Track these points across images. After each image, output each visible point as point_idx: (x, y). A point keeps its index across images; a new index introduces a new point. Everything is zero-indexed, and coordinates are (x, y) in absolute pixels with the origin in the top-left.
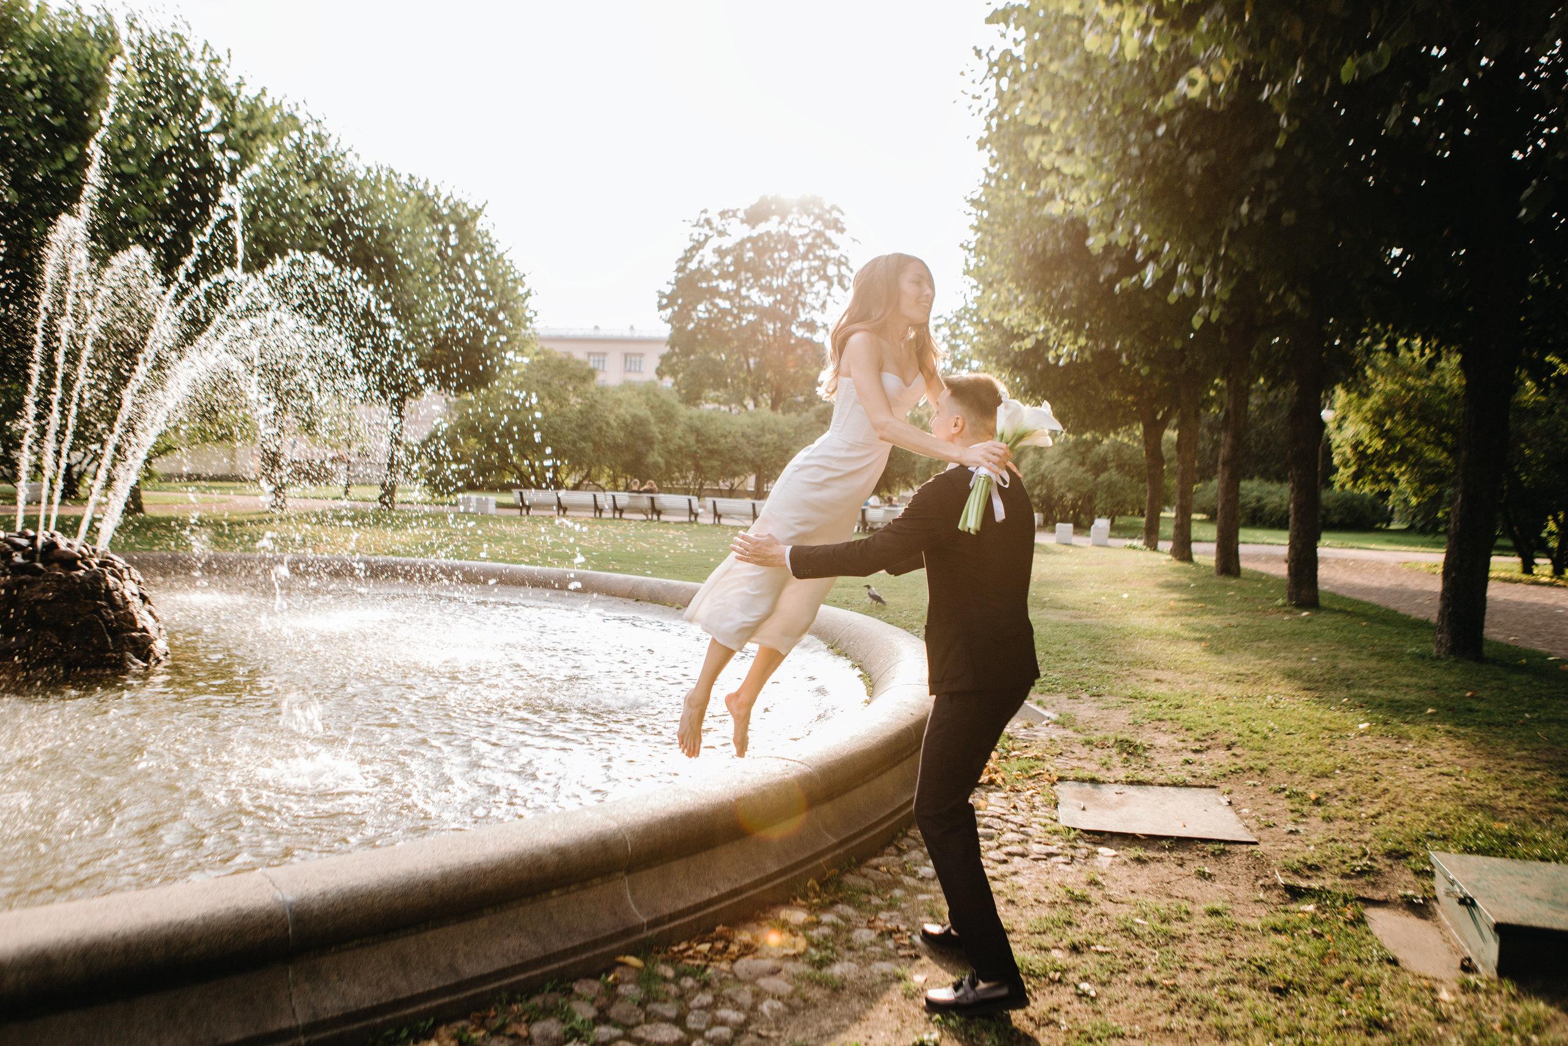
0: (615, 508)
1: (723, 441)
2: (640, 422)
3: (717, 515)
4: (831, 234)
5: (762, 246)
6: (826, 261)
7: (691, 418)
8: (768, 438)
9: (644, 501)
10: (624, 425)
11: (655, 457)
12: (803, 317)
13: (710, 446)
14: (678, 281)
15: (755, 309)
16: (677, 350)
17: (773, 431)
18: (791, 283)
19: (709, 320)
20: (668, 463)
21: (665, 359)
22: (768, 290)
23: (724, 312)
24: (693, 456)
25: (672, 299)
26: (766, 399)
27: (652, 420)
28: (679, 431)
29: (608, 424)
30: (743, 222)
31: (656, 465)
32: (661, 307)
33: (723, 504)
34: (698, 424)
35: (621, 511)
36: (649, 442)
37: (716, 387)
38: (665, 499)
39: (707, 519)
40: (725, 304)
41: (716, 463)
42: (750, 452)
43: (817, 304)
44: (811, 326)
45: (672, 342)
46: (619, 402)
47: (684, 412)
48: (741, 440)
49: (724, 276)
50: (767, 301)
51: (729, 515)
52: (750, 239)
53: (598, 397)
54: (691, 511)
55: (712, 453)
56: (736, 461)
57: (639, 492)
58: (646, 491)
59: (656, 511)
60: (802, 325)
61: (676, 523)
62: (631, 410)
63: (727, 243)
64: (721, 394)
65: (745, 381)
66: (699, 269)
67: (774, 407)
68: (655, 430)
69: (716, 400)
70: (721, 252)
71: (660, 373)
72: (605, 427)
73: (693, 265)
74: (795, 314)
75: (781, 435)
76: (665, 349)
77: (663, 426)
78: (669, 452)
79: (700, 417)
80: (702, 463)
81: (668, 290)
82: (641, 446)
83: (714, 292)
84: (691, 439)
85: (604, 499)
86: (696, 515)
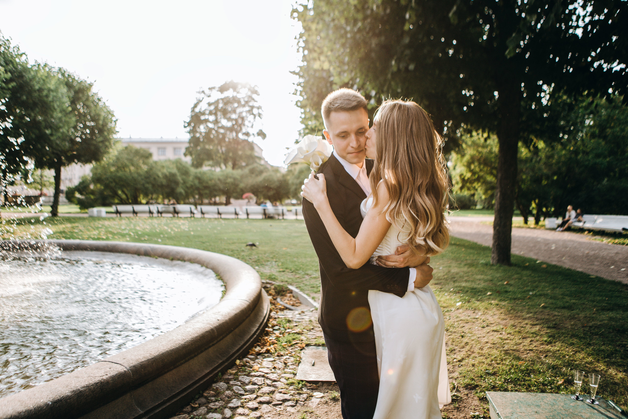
0: (158, 212)
1: (210, 182)
2: (173, 175)
3: (202, 213)
4: (254, 96)
5: (227, 101)
6: (252, 107)
7: (196, 173)
8: (229, 180)
9: (171, 208)
10: (165, 176)
11: (180, 190)
12: (244, 130)
13: (204, 184)
14: (192, 117)
15: (223, 127)
16: (192, 145)
17: (230, 177)
18: (239, 117)
19: (205, 133)
20: (186, 192)
21: (187, 149)
22: (229, 119)
23: (210, 130)
24: (198, 189)
25: (189, 124)
26: (230, 164)
27: (178, 174)
28: (191, 178)
29: (158, 176)
30: (218, 91)
31: (181, 193)
32: (185, 127)
33: (205, 208)
34: (199, 175)
35: (161, 213)
36: (177, 183)
37: (208, 160)
38: (180, 207)
39: (198, 215)
40: (211, 125)
41: (207, 191)
42: (221, 186)
43: (250, 125)
44: (247, 134)
45: (190, 142)
46: (163, 167)
47: (193, 170)
48: (218, 182)
49: (211, 113)
50: (229, 124)
51: (208, 213)
52: (222, 99)
53: (154, 165)
54: (191, 212)
55: (206, 187)
56: (215, 190)
57: (168, 205)
58: (172, 204)
59: (176, 212)
60: (244, 134)
61: (185, 218)
62: (169, 170)
63: (212, 100)
64: (210, 162)
65: (220, 157)
66: (200, 112)
67: (233, 168)
68: (179, 178)
69: (209, 165)
70: (210, 104)
71: (185, 155)
72: (156, 177)
73: (197, 110)
74: (241, 129)
75: (235, 179)
76: (187, 145)
77: (184, 177)
78: (187, 187)
79: (200, 173)
80: (201, 192)
81: (188, 120)
82: (173, 185)
83: (206, 121)
84: (196, 182)
85: (154, 208)
86: (194, 214)
